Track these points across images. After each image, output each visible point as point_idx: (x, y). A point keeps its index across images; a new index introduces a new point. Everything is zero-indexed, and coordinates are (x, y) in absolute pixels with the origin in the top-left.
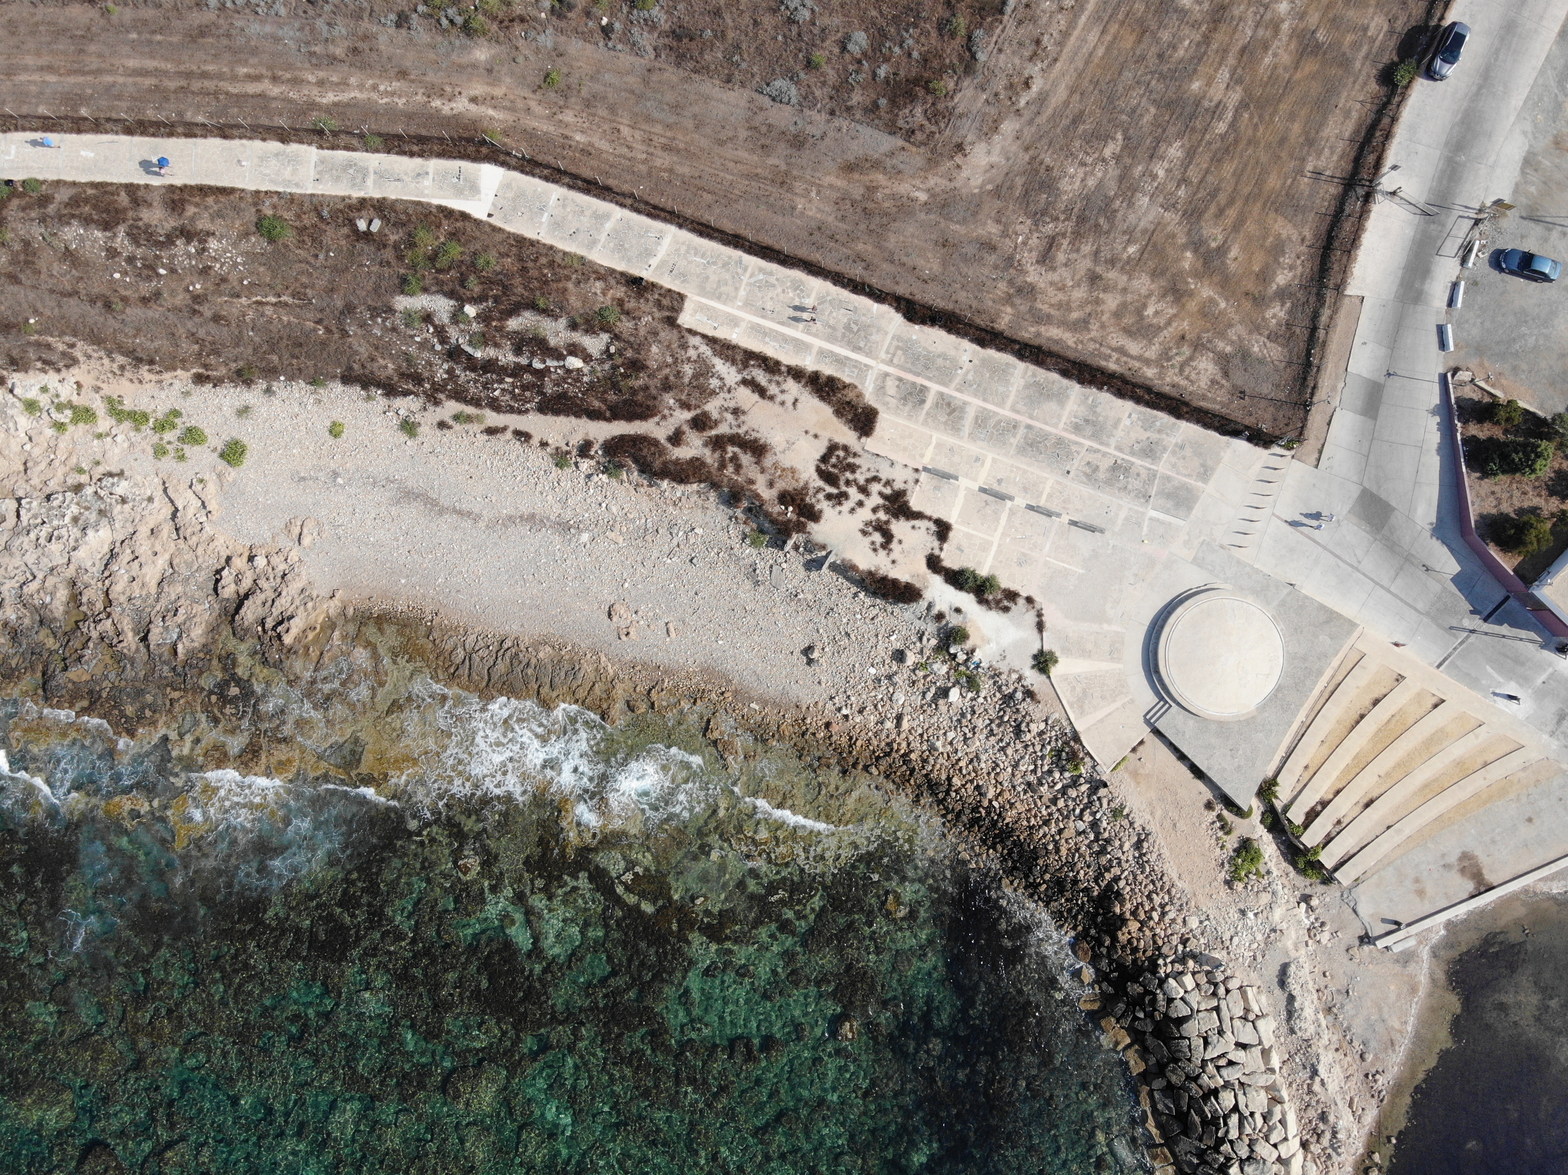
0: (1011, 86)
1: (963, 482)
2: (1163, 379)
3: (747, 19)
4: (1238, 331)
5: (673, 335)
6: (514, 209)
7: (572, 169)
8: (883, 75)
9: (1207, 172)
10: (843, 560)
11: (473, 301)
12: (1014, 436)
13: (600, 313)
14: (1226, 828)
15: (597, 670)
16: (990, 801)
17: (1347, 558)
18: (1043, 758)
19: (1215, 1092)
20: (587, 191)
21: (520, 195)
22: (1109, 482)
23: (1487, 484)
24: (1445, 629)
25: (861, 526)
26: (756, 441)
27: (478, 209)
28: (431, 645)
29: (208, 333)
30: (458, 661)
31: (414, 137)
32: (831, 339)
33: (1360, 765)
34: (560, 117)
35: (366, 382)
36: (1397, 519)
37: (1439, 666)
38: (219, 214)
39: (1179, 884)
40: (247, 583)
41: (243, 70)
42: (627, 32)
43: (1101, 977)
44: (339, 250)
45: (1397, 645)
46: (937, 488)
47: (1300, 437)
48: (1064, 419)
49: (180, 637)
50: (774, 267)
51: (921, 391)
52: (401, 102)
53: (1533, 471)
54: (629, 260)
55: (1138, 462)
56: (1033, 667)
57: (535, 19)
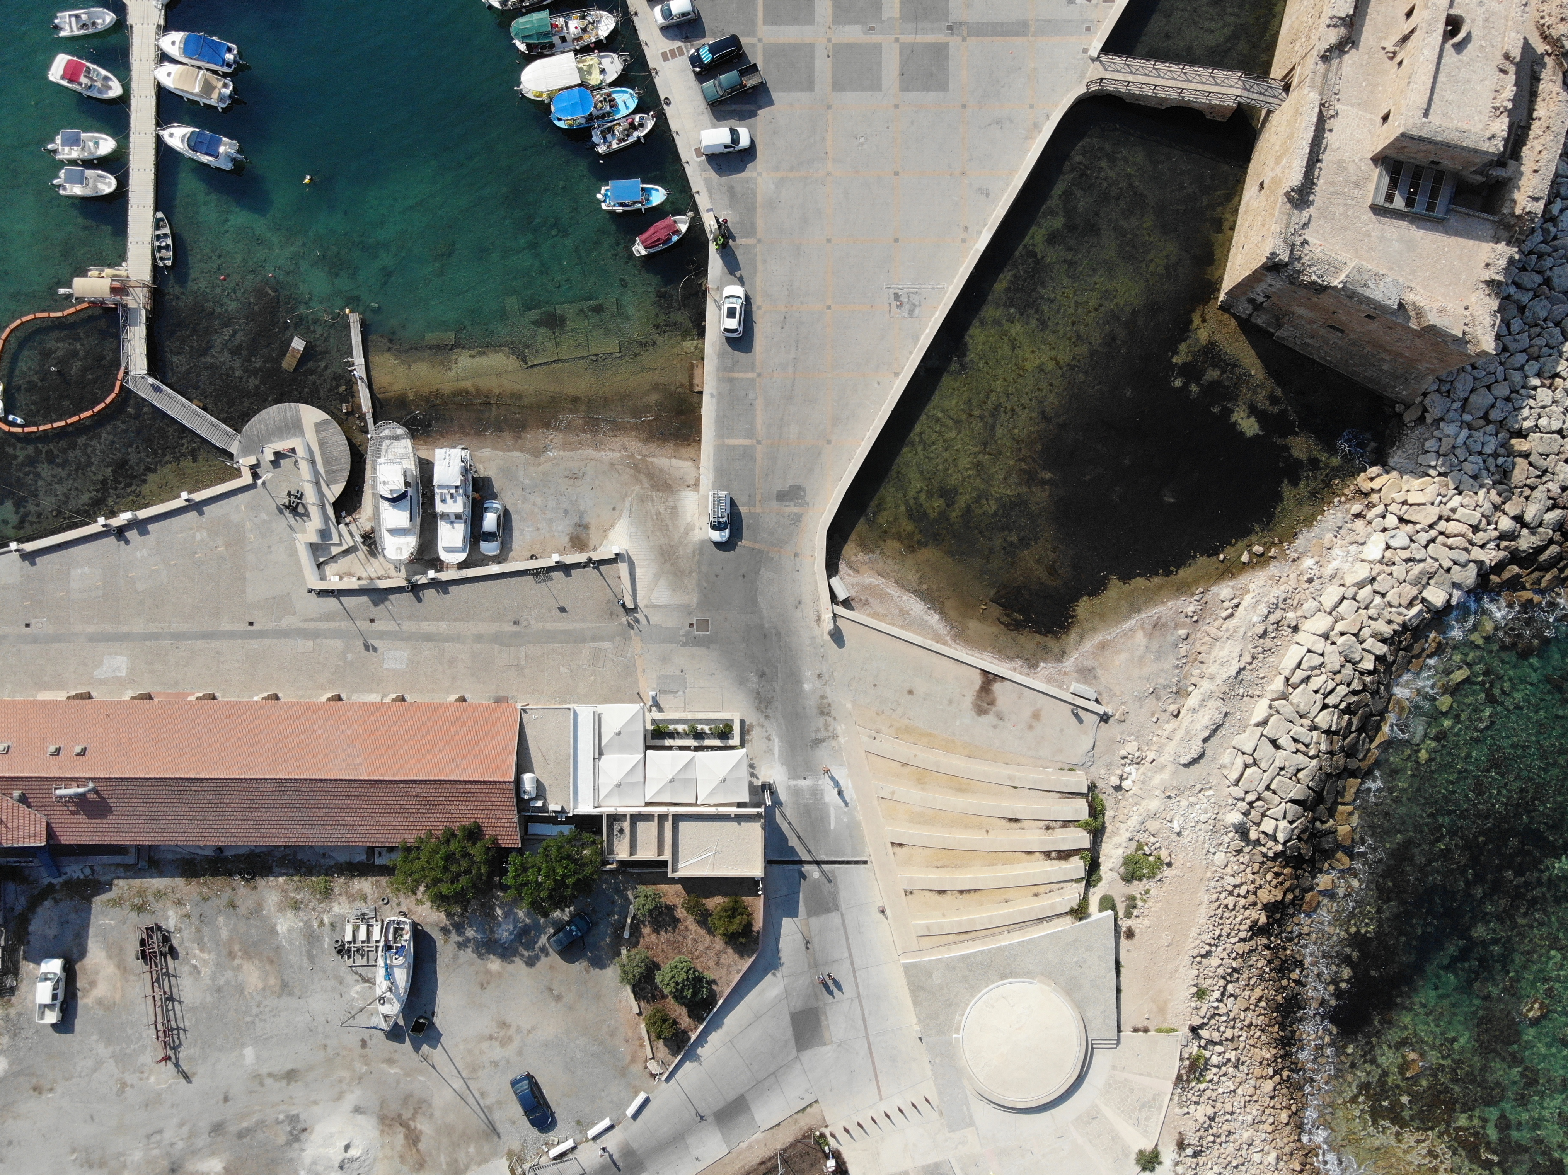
14: (1131, 904)
16: (1273, 1077)
17: (858, 1012)
18: (1211, 1081)
19: (1328, 732)
23: (715, 973)
24: (836, 884)
33: (995, 856)
36: (798, 1004)
37: (866, 862)
39: (1206, 898)
43: (1317, 873)
47: (808, 1134)
56: (1160, 1163)
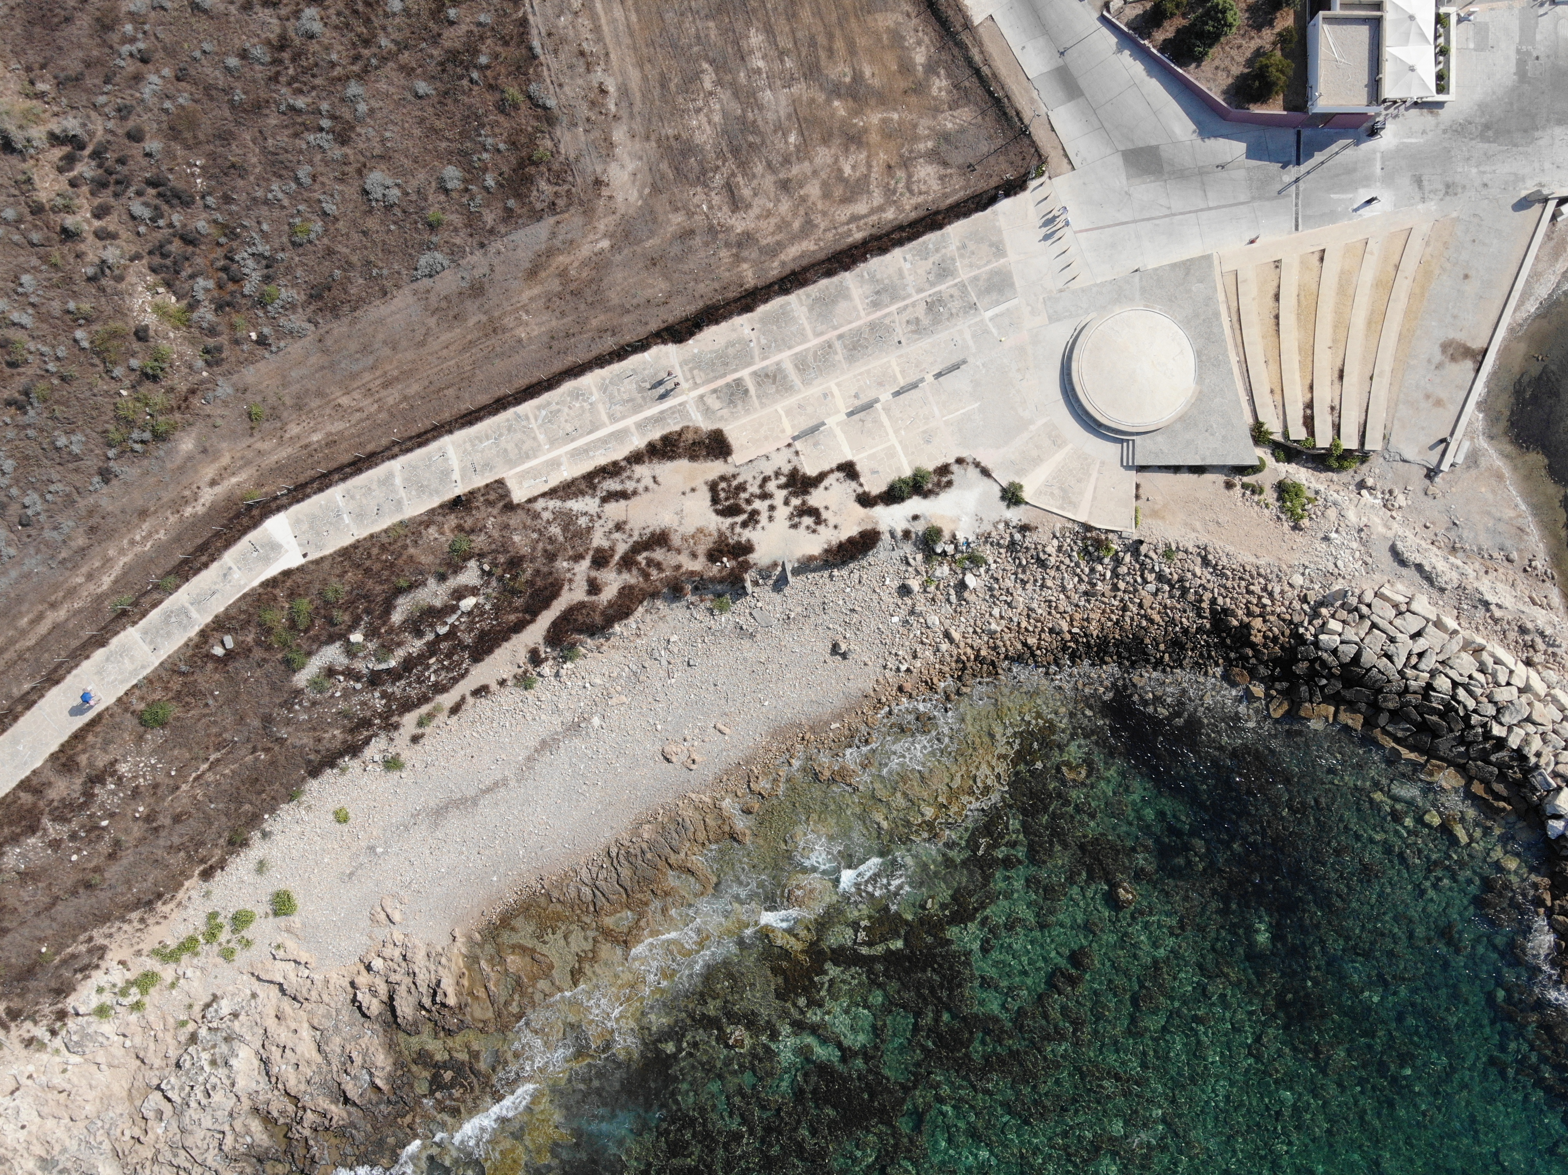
0: (593, 103)
1: (832, 422)
2: (904, 210)
3: (356, 237)
4: (924, 126)
5: (521, 514)
6: (318, 534)
7: (333, 465)
8: (493, 184)
9: (793, 31)
10: (798, 561)
11: (352, 628)
12: (836, 353)
13: (453, 550)
14: (1256, 490)
15: (696, 808)
16: (1070, 632)
17: (1158, 214)
18: (1077, 565)
19: (1429, 687)
20: (359, 471)
21: (313, 520)
22: (936, 321)
23: (1206, 64)
24: (1275, 198)
25: (788, 523)
26: (653, 534)
27: (292, 559)
28: (559, 906)
29: (181, 836)
30: (590, 897)
31: (196, 551)
32: (637, 409)
33: (1309, 353)
34: (288, 436)
35: (330, 760)
36: (1166, 152)
37: (1297, 229)
38: (107, 742)
39: (1262, 562)
40: (383, 989)
41: (24, 622)
42: (277, 328)
43: (1269, 682)
44: (219, 685)
45: (1252, 242)
46: (816, 444)
47: (1042, 160)
48: (860, 307)
49: (371, 1075)
50: (546, 396)
51: (738, 385)
52: (162, 535)
53: (1230, 26)
54: (437, 492)
55: (942, 287)
56: (1008, 506)
57: (202, 382)
